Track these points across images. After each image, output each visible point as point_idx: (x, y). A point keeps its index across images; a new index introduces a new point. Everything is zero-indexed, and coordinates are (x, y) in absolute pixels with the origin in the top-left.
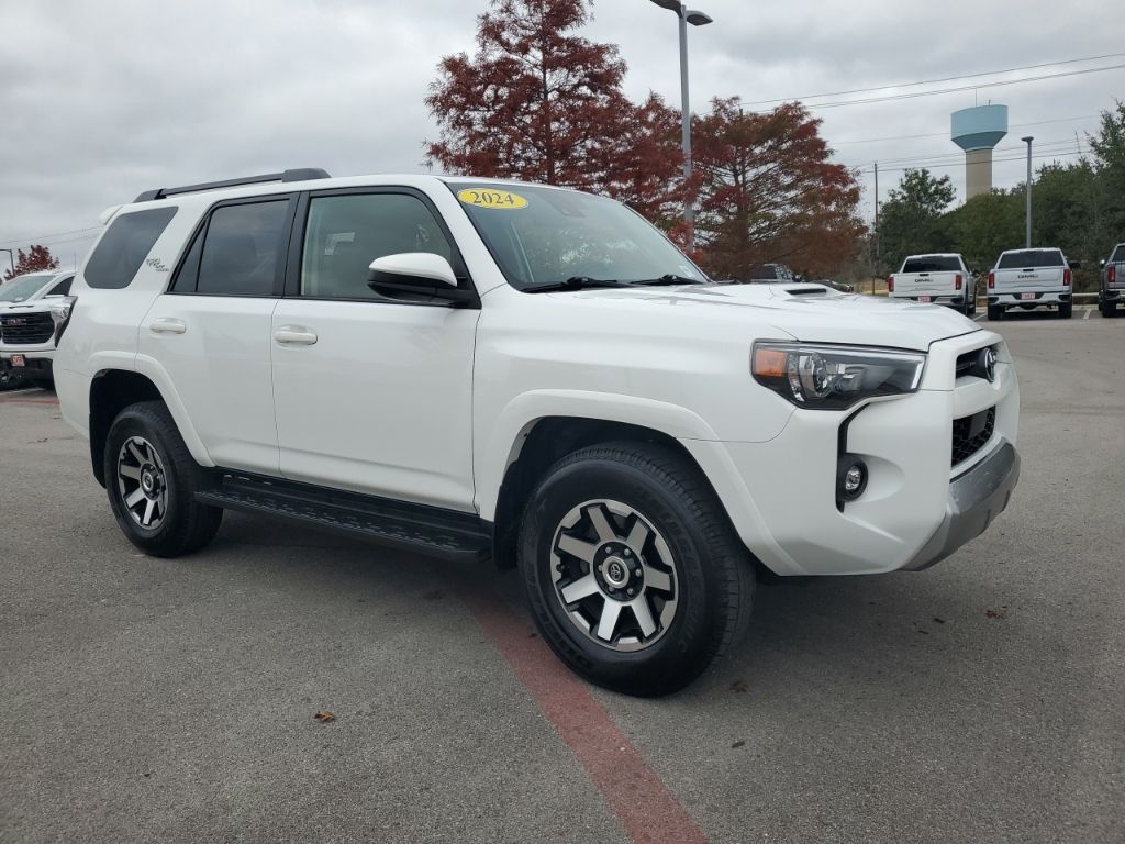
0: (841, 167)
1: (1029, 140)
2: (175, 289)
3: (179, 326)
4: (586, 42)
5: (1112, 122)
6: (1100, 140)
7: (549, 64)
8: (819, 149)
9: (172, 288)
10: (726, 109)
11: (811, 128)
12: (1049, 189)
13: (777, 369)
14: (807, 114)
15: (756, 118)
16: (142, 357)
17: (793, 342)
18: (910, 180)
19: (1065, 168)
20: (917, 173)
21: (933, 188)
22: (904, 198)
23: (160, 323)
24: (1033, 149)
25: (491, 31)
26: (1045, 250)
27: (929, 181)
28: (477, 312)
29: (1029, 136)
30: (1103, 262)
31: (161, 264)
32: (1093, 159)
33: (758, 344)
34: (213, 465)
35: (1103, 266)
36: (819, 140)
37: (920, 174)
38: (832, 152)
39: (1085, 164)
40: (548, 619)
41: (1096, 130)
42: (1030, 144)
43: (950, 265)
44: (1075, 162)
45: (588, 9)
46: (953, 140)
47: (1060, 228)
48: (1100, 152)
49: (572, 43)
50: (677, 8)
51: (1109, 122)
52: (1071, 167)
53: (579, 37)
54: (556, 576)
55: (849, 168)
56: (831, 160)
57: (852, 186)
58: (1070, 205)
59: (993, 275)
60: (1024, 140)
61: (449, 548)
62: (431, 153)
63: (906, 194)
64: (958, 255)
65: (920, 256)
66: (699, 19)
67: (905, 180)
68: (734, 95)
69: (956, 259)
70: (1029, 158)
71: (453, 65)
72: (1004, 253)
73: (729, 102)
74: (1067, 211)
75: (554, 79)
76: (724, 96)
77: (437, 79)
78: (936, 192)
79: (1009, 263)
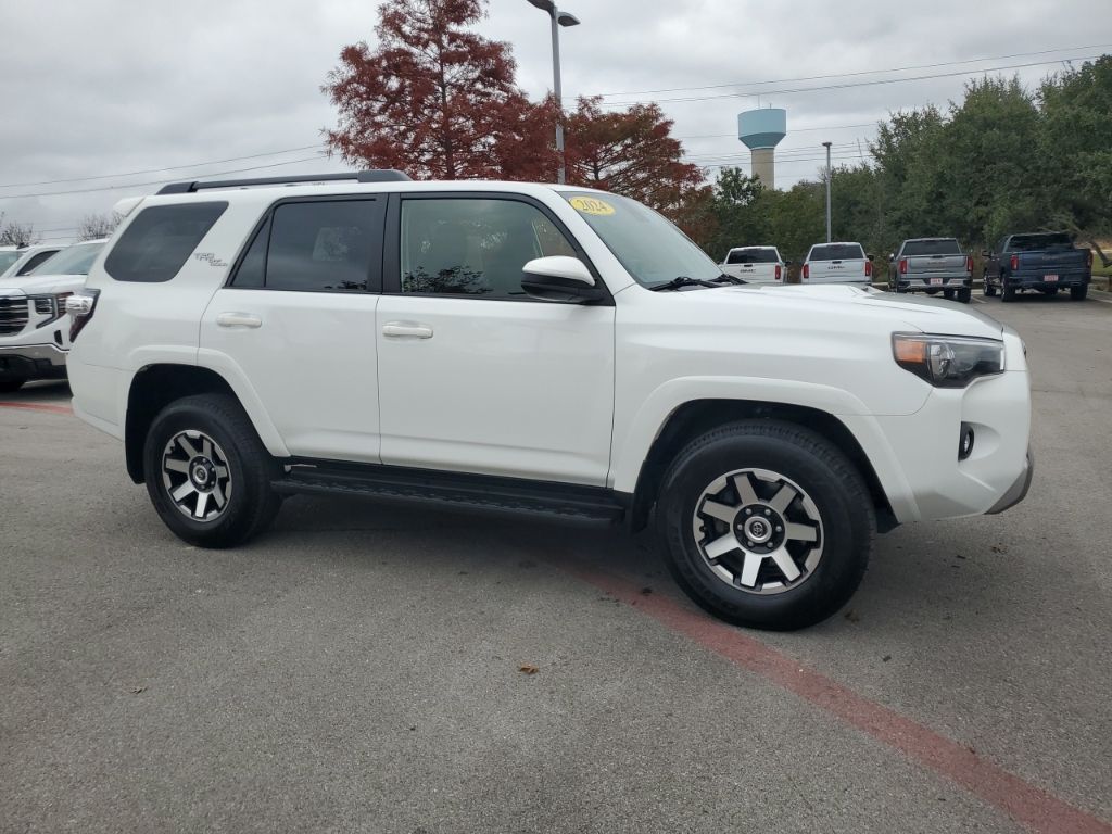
0: (692, 166)
1: (828, 145)
2: (235, 283)
3: (252, 319)
4: (481, 39)
5: (887, 131)
6: (877, 147)
7: (447, 59)
8: (674, 148)
9: (231, 282)
10: (590, 108)
11: (664, 128)
12: (839, 190)
13: (919, 357)
14: (662, 115)
15: (615, 117)
16: (204, 351)
17: (920, 334)
18: (724, 179)
19: (851, 171)
20: (731, 171)
21: (745, 186)
22: (720, 194)
23: (228, 317)
24: (832, 156)
25: (392, 22)
26: (847, 244)
27: (742, 178)
28: (611, 309)
29: (829, 141)
30: (892, 255)
31: (216, 258)
32: (873, 164)
33: (896, 337)
34: (289, 455)
35: (892, 260)
36: (671, 140)
37: (734, 172)
38: (683, 151)
39: (866, 168)
40: (691, 573)
41: (874, 138)
42: (829, 149)
43: (770, 257)
44: (859, 167)
45: (483, 7)
46: (741, 139)
47: (849, 224)
48: (878, 157)
49: (469, 40)
50: (550, 8)
51: (884, 132)
52: (855, 170)
53: (474, 33)
54: (699, 536)
55: (700, 166)
56: (684, 160)
57: (704, 184)
58: (856, 203)
59: (807, 266)
60: (824, 144)
61: (582, 518)
62: (330, 142)
63: (722, 190)
64: (775, 248)
65: (742, 249)
66: (568, 21)
67: (721, 177)
68: (598, 94)
69: (774, 251)
70: (829, 158)
71: (352, 55)
72: (814, 246)
73: (593, 101)
74: (855, 210)
75: (453, 73)
76: (588, 95)
77: (337, 68)
78: (748, 189)
79: (818, 255)
